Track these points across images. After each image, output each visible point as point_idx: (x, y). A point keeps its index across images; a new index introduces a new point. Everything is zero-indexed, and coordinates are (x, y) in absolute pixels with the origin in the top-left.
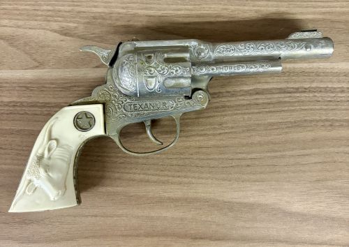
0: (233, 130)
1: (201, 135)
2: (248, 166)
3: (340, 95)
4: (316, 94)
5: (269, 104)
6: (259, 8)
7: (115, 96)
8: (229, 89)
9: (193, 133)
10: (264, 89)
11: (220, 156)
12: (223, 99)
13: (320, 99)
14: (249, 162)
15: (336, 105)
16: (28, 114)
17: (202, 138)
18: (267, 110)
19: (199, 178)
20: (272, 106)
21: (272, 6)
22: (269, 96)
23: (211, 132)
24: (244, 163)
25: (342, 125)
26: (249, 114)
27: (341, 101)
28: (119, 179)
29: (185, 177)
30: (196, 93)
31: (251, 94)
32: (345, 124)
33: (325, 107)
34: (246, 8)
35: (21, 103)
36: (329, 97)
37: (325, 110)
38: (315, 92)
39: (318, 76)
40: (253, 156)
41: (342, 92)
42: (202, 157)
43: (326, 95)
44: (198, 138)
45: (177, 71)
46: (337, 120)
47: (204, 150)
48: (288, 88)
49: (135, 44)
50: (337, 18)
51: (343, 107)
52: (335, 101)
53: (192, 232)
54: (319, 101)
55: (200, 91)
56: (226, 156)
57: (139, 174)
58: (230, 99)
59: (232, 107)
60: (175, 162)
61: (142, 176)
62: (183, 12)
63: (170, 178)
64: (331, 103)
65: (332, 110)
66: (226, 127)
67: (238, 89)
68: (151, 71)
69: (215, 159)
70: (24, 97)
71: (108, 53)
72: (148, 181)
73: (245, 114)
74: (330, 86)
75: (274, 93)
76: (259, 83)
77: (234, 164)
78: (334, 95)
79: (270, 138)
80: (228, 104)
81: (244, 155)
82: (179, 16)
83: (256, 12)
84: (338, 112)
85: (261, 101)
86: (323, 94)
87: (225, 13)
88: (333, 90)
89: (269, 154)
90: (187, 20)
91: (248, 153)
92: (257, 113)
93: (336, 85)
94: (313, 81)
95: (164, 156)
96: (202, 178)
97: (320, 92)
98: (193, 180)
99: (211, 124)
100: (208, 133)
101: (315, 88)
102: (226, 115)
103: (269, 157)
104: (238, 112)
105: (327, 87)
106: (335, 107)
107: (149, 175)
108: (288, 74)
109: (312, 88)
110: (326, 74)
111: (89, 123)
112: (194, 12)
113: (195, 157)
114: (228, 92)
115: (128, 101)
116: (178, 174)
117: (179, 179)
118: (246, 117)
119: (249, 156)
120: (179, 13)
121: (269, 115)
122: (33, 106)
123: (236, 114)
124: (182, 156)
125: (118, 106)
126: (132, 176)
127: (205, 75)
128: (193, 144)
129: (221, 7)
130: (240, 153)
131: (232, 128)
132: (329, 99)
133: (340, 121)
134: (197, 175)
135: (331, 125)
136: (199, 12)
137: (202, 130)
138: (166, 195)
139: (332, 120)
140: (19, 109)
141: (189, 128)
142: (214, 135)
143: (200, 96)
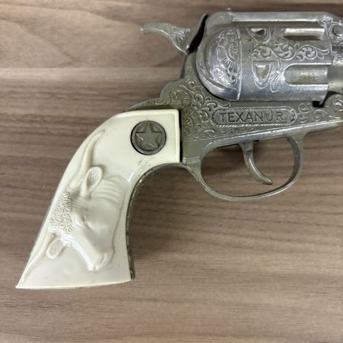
1: (324, 175)
7: (199, 99)
9: (311, 171)
16: (52, 134)
17: (324, 180)
19: (321, 243)
28: (192, 240)
29: (299, 241)
30: (330, 98)
35: (43, 117)
44: (319, 180)
45: (308, 53)
47: (329, 199)
49: (232, 17)
53: (311, 332)
55: (336, 96)
57: (225, 234)
60: (282, 217)
61: (229, 238)
63: (276, 243)
68: (264, 51)
70: (48, 108)
71: (187, 34)
72: (238, 246)
95: (264, 207)
96: (326, 244)
98: (313, 247)
100: (334, 171)
107: (241, 236)
111: (156, 141)
115: (220, 106)
116: (287, 236)
117: (288, 244)
122: (60, 123)
124: (293, 208)
125: (203, 114)
126: (213, 236)
128: (311, 188)
134: (317, 238)
138: (270, 269)
140: (38, 126)
143: (337, 104)
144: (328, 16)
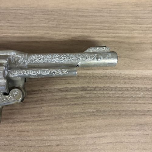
0: (48, 118)
1: (24, 122)
2: (58, 145)
3: (126, 92)
4: (108, 92)
5: (75, 98)
6: (70, 33)
8: (47, 87)
9: (18, 120)
10: (71, 88)
11: (37, 138)
12: (42, 95)
13: (111, 96)
14: (58, 143)
15: (123, 100)
17: (24, 124)
18: (73, 103)
20: (76, 100)
21: (79, 32)
22: (75, 93)
23: (31, 120)
24: (54, 143)
25: (127, 115)
26: (60, 106)
27: (127, 97)
30: (12, 91)
31: (62, 92)
32: (129, 113)
33: (115, 101)
34: (61, 33)
36: (118, 94)
37: (115, 103)
38: (108, 90)
39: (110, 79)
40: (61, 138)
41: (127, 90)
42: (23, 138)
43: (116, 93)
44: (21, 124)
46: (123, 111)
47: (25, 133)
48: (88, 87)
50: (123, 41)
51: (128, 101)
52: (122, 97)
54: (111, 97)
55: (16, 89)
56: (42, 138)
58: (46, 95)
59: (48, 100)
60: (2, 143)
62: (18, 35)
64: (119, 98)
65: (120, 103)
66: (42, 116)
67: (53, 87)
69: (33, 140)
73: (57, 106)
74: (118, 86)
75: (78, 91)
76: (68, 83)
77: (47, 144)
78: (121, 93)
79: (74, 124)
80: (45, 98)
81: (54, 137)
82: (15, 37)
83: (68, 35)
84: (125, 105)
85: (69, 96)
86: (114, 92)
87: (46, 36)
88: (120, 89)
89: (73, 137)
90: (20, 40)
91: (58, 136)
92: (66, 105)
93: (123, 86)
94: (106, 83)
97: (112, 90)
99: (31, 113)
101: (107, 88)
102: (43, 107)
103: (73, 138)
104: (52, 104)
105: (117, 87)
106: (122, 101)
108: (88, 77)
109: (106, 87)
110: (116, 78)
112: (25, 35)
113: (18, 138)
114: (46, 90)
118: (58, 108)
119: (58, 138)
120: (15, 35)
121: (74, 106)
123: (51, 106)
127: (18, 76)
128: (17, 128)
129: (44, 32)
130: (52, 136)
131: (47, 116)
132: (118, 96)
133: (126, 111)
135: (119, 115)
136: (29, 35)
137: (25, 118)
139: (121, 110)
141: (15, 116)
142: (33, 122)
143: (15, 93)
144: (14, 52)
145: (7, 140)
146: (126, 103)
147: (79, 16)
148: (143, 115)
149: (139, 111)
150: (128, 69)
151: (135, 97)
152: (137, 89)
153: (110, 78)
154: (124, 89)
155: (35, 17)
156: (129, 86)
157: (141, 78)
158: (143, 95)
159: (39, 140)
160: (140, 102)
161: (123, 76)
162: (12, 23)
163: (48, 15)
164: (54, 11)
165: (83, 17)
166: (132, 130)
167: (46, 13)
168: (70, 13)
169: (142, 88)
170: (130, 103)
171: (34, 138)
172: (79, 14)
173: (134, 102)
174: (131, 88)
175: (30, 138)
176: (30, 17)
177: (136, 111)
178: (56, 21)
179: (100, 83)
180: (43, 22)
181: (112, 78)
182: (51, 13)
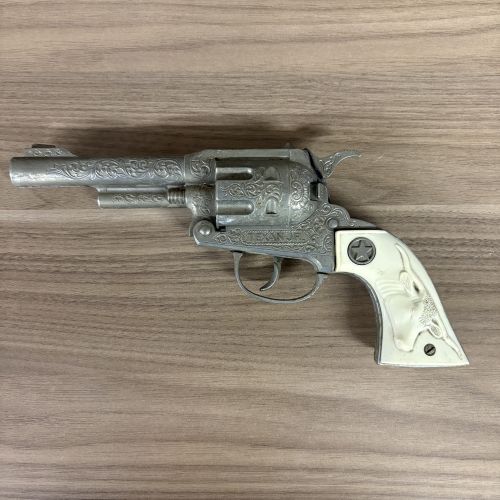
145: (238, 335)
146: (460, 270)
147: (368, 91)
148: (491, 292)
149: (487, 286)
150: (465, 202)
151: (478, 258)
152: (482, 243)
153: (429, 220)
154: (457, 242)
155: (276, 93)
156: (467, 236)
157: (492, 220)
158: (495, 255)
159: (296, 336)
160: (487, 267)
161: (455, 216)
162: (230, 107)
163: (302, 88)
164: (314, 80)
165: (375, 92)
166: (471, 320)
167: (299, 85)
168: (347, 83)
169: (492, 241)
170: (468, 270)
171: (287, 333)
172: (368, 85)
173: (475, 267)
174: (471, 240)
175: (281, 333)
176: (266, 93)
177: (479, 285)
178: (319, 101)
179: (412, 231)
180: (293, 104)
181: (435, 220)
182: (309, 84)
